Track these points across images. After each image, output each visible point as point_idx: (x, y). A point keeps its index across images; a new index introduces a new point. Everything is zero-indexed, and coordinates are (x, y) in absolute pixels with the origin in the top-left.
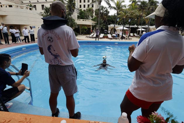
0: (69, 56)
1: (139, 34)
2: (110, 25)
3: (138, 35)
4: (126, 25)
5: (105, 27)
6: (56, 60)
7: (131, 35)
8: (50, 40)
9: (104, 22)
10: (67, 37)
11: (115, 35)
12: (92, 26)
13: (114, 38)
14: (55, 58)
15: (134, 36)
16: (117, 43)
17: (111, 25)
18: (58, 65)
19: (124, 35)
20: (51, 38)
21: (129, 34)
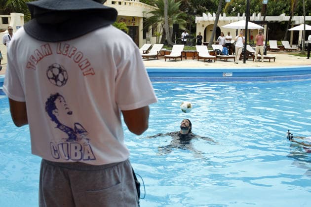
0: (117, 130)
1: (295, 42)
2: (202, 16)
3: (294, 47)
4: (254, 14)
5: (185, 22)
6: (73, 146)
7: (271, 47)
8: (55, 78)
9: (180, 7)
10: (117, 66)
11: (220, 47)
12: (142, 21)
13: (217, 57)
14: (70, 138)
15: (282, 48)
16: (231, 75)
17: (204, 14)
18: (78, 165)
19: (249, 48)
20: (61, 71)
21: (264, 43)
